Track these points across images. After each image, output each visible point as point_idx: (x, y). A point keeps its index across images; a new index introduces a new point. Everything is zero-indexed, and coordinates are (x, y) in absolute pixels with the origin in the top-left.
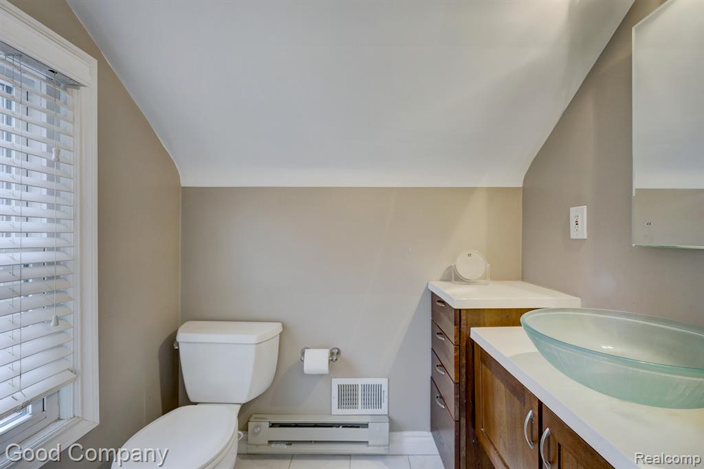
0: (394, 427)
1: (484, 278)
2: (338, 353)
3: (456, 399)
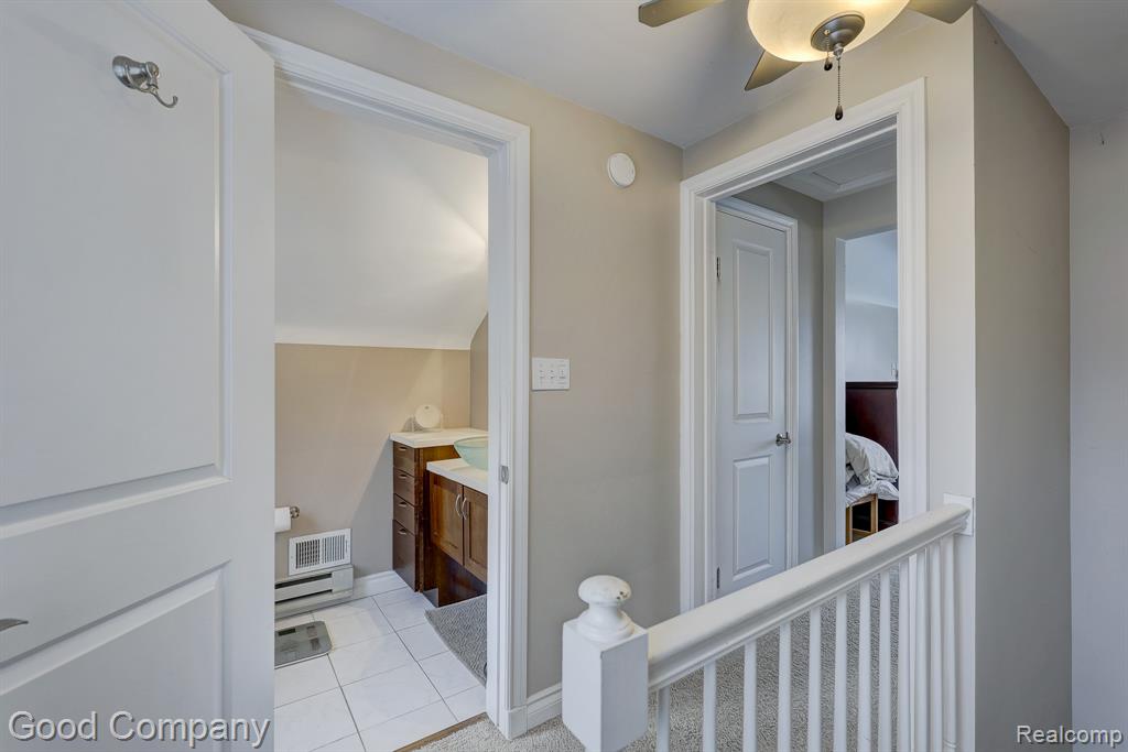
0: (358, 573)
1: (438, 427)
2: (297, 511)
3: (416, 519)
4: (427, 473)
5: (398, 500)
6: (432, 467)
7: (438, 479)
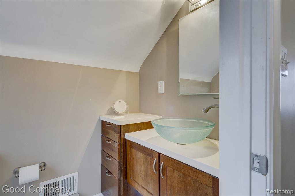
1: (126, 112)
2: (44, 165)
4: (125, 140)
5: (105, 155)
6: (129, 136)
7: (132, 144)
